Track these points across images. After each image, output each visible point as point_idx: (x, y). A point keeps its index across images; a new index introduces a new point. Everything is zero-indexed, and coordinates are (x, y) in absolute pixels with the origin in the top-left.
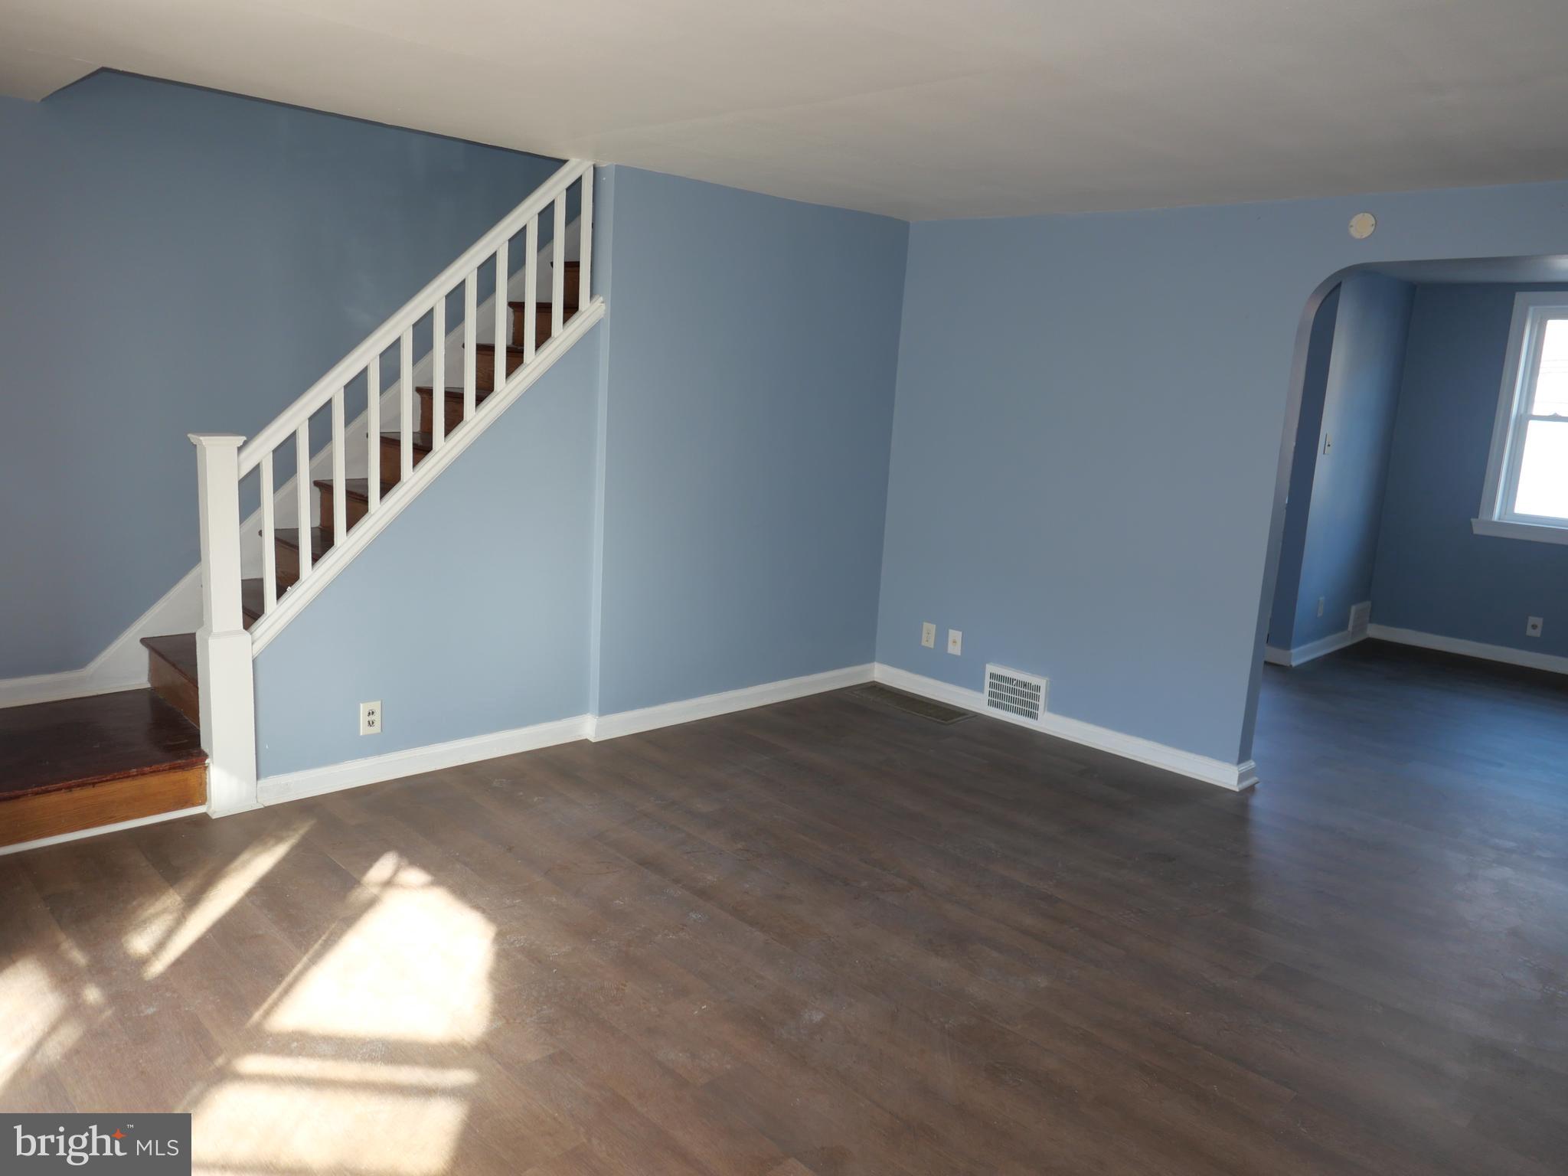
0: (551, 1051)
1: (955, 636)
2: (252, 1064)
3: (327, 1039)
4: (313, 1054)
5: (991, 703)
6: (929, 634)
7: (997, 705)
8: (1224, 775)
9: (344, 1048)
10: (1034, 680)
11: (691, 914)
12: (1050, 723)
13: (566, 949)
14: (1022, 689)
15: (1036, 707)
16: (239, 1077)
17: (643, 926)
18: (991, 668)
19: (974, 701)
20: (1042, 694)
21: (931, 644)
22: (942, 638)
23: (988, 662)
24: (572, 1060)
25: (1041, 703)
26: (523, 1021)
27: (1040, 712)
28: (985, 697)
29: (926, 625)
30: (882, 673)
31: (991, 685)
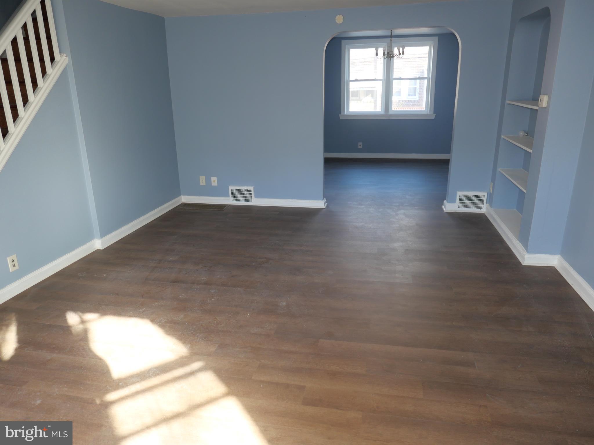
0: (218, 345)
1: (214, 179)
2: (111, 396)
3: (132, 377)
4: (132, 383)
5: (233, 200)
6: (203, 180)
7: (235, 200)
8: (320, 204)
9: (142, 376)
10: (248, 188)
11: (210, 291)
12: (257, 202)
13: (182, 316)
14: (245, 192)
15: (251, 197)
16: (112, 403)
17: (199, 300)
18: (231, 188)
19: (227, 201)
20: (252, 192)
21: (204, 184)
22: (208, 180)
23: (229, 186)
24: (227, 345)
25: (253, 196)
26: (196, 341)
27: (253, 199)
28: (231, 198)
29: (201, 177)
30: (185, 199)
31: (232, 194)
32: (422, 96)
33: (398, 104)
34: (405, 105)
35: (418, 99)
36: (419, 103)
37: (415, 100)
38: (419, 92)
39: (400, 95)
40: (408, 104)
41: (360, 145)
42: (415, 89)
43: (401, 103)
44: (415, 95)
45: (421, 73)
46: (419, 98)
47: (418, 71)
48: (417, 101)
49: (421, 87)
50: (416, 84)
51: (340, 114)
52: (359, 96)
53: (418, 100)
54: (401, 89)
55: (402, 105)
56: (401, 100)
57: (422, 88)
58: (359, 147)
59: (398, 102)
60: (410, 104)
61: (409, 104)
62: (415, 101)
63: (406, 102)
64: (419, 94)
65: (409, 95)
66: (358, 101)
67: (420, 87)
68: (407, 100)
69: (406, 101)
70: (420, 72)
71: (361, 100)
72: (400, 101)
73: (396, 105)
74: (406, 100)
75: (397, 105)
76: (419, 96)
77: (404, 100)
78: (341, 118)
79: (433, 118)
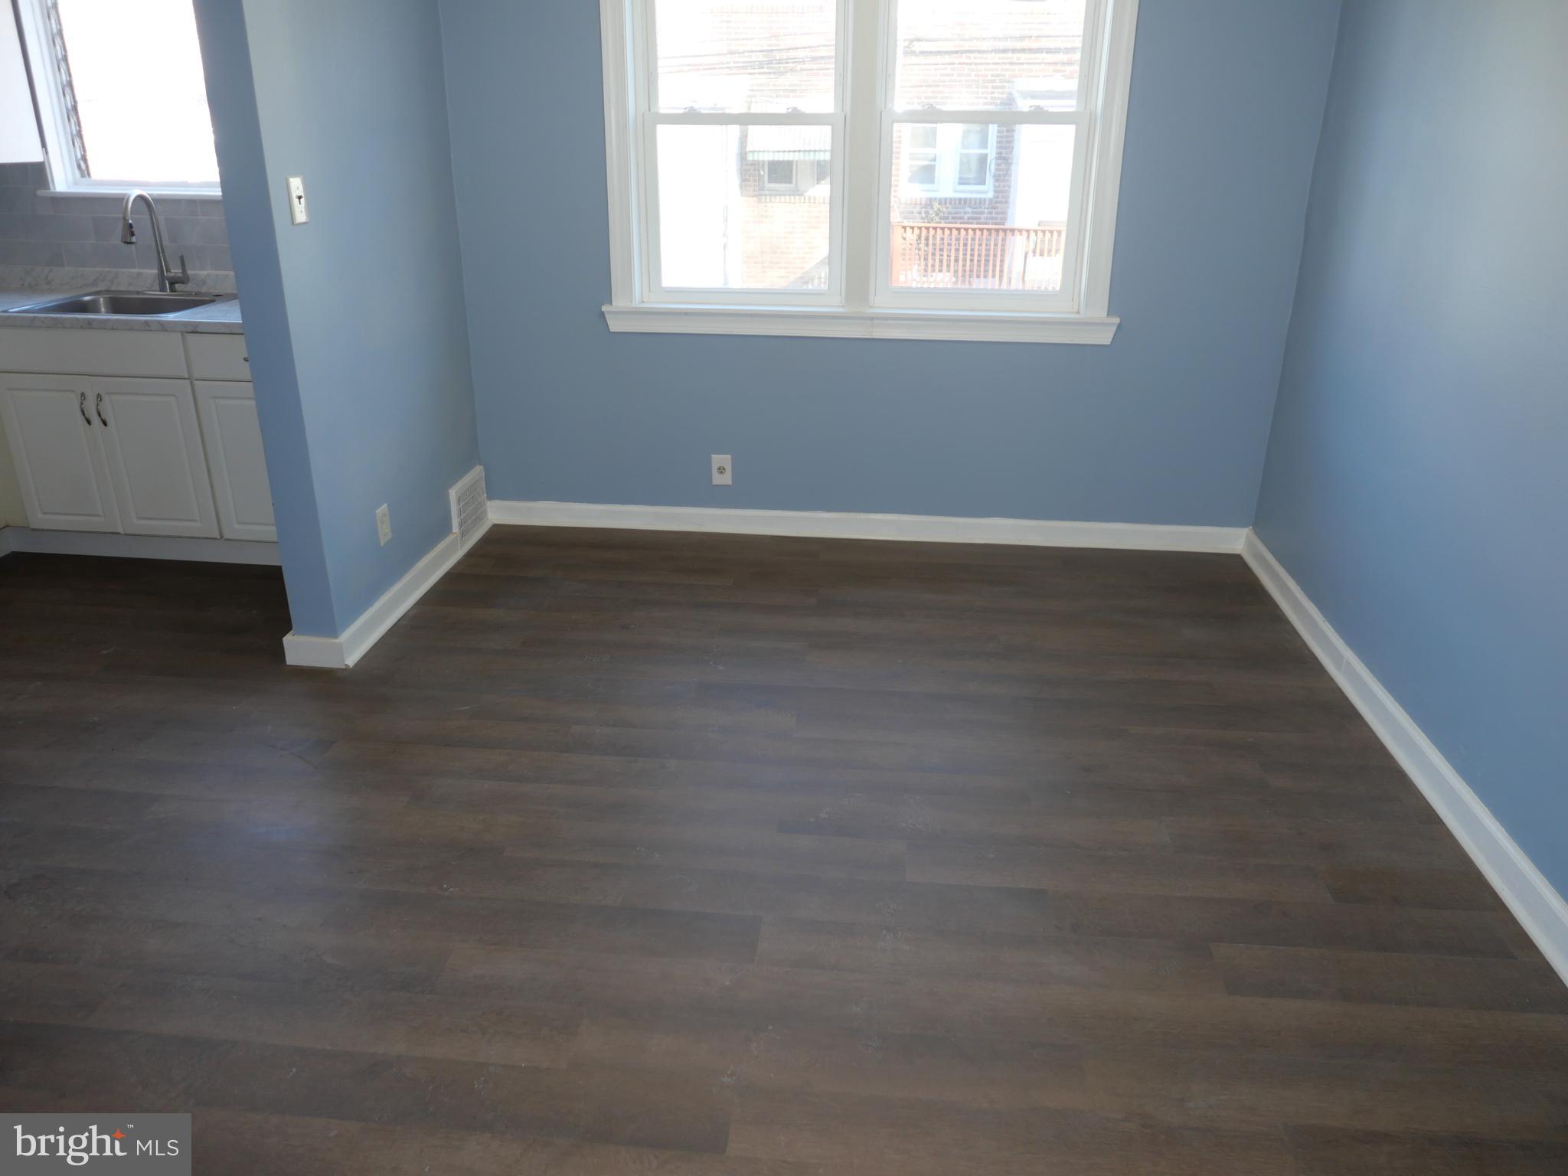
32: (1004, 187)
33: (924, 210)
34: (949, 213)
35: (990, 195)
36: (994, 208)
37: (980, 199)
38: (996, 170)
39: (932, 181)
40: (960, 213)
41: (722, 467)
42: (983, 160)
43: (935, 209)
44: (983, 183)
45: (1001, 104)
46: (995, 192)
47: (992, 98)
48: (987, 202)
49: (1003, 155)
50: (984, 144)
51: (611, 303)
52: (794, 181)
53: (991, 200)
54: (934, 160)
55: (937, 215)
56: (935, 199)
57: (1004, 159)
58: (718, 479)
59: (926, 204)
60: (965, 213)
61: (962, 210)
62: (980, 203)
63: (950, 203)
64: (997, 179)
65: (962, 181)
66: (792, 197)
67: (997, 153)
68: (955, 199)
69: (951, 201)
70: (998, 102)
71: (802, 195)
72: (930, 199)
73: (920, 213)
74: (951, 199)
75: (924, 215)
76: (995, 186)
77: (946, 199)
78: (615, 325)
79: (1105, 337)
